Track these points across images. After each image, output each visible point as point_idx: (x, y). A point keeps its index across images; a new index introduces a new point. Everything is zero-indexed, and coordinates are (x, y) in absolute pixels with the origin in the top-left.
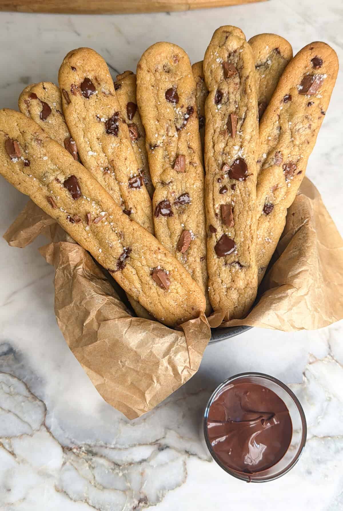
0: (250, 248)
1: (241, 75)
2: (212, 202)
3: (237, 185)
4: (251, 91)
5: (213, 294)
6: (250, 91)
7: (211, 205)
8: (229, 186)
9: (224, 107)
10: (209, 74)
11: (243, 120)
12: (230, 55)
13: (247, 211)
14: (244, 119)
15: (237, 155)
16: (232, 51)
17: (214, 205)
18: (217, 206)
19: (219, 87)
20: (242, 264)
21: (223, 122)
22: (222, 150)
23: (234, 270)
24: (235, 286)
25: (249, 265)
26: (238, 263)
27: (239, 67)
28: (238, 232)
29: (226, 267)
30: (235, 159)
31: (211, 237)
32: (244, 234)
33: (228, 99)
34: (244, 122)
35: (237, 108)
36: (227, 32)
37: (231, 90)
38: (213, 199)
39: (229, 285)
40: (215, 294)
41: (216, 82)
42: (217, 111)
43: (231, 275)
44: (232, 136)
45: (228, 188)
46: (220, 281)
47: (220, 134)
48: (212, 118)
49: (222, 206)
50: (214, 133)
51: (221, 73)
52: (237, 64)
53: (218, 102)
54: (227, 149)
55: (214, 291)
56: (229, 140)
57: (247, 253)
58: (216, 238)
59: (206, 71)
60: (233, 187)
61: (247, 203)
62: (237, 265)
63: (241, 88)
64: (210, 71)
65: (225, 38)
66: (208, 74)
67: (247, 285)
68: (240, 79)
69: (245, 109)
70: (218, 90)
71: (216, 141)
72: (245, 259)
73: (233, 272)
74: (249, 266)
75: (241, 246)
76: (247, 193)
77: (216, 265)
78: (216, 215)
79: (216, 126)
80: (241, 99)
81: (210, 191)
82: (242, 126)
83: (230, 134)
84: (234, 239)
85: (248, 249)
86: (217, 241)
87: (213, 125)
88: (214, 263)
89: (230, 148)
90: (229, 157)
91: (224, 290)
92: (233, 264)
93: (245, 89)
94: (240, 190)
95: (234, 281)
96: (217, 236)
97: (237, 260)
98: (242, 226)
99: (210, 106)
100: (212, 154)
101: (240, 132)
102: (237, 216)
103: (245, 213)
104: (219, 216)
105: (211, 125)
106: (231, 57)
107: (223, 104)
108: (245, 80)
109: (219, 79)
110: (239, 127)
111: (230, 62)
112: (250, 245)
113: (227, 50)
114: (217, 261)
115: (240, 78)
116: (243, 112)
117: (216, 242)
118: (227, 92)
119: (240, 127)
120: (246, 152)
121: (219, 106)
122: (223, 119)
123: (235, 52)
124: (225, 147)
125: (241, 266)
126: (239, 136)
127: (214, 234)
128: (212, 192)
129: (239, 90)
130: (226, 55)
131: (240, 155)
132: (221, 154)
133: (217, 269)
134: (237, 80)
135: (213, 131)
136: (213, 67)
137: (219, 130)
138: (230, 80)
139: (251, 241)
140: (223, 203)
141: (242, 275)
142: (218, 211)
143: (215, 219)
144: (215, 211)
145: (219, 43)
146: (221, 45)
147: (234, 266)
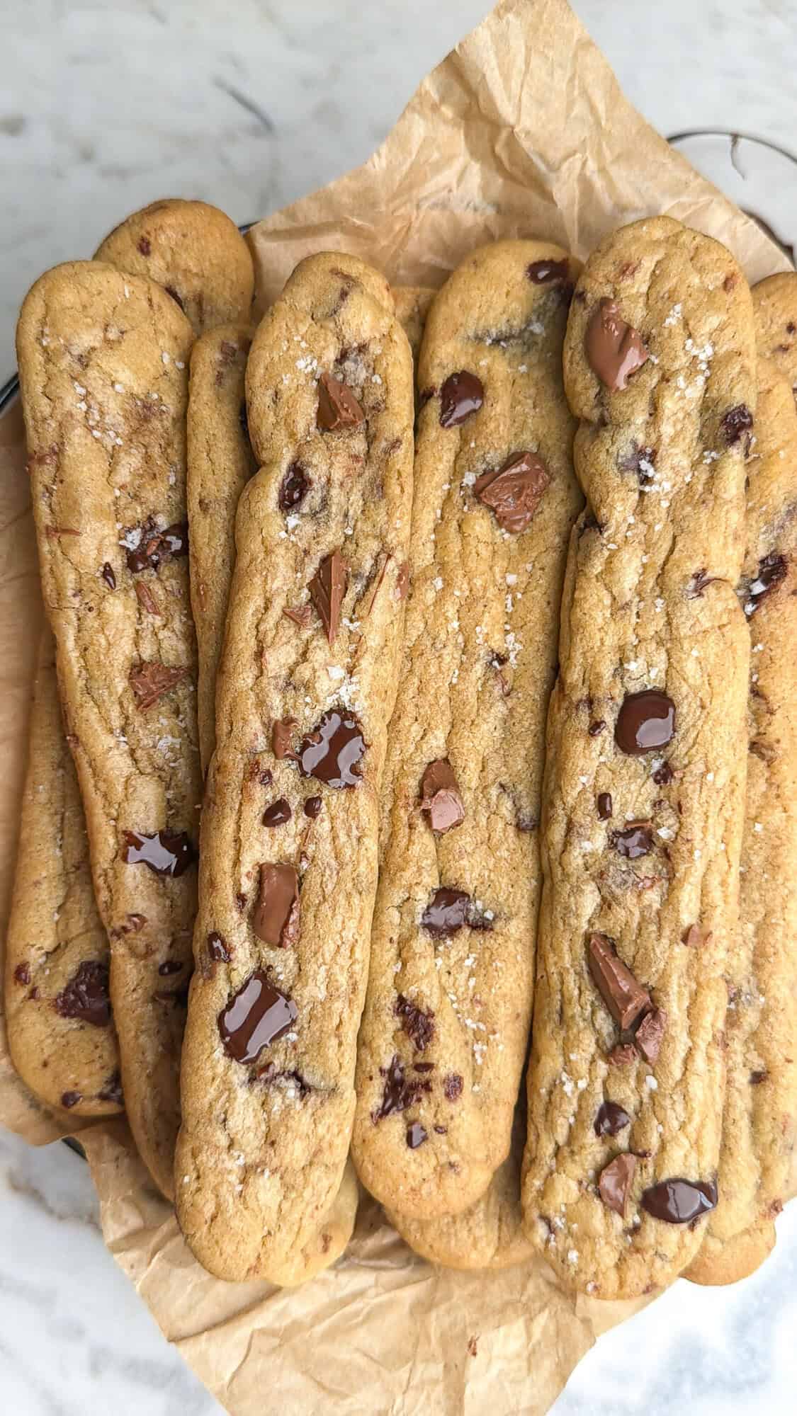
0: (344, 1029)
1: (371, 431)
2: (232, 852)
3: (324, 802)
4: (402, 491)
5: (194, 1186)
6: (397, 491)
7: (227, 864)
8: (295, 802)
9: (309, 528)
10: (268, 401)
11: (364, 582)
12: (343, 357)
13: (349, 896)
14: (370, 580)
15: (336, 696)
16: (355, 345)
17: (237, 862)
18: (247, 866)
19: (298, 456)
20: (308, 1078)
21: (299, 575)
22: (284, 672)
23: (277, 1103)
24: (276, 1162)
25: (332, 1083)
26: (296, 1076)
27: (370, 401)
28: (311, 968)
29: (251, 1090)
30: (327, 709)
31: (212, 976)
32: (329, 976)
33: (325, 503)
34: (367, 587)
35: (347, 537)
36: (347, 277)
37: (337, 475)
38: (237, 840)
39: (255, 1157)
40: (199, 1190)
41: (292, 435)
42: (283, 534)
43: (268, 1121)
44: (325, 631)
45: (293, 808)
46: (224, 1142)
47: (285, 614)
48: (262, 556)
49: (262, 873)
50: (266, 609)
51: (307, 408)
52: (363, 389)
53: (288, 503)
54: (305, 672)
55: (198, 1177)
56: (315, 643)
57: (334, 1042)
58: (229, 980)
59: (259, 391)
60: (311, 807)
61: (349, 868)
62: (292, 1083)
63: (368, 474)
64: (271, 392)
65: (337, 295)
66: (261, 400)
67: (315, 1155)
68: (370, 444)
69: (375, 546)
70: (294, 464)
71: (269, 639)
72: (324, 1064)
73: (275, 1108)
74: (333, 1091)
75: (312, 1017)
76: (355, 833)
77: (217, 1082)
78: (241, 898)
79: (275, 587)
80: (363, 511)
81: (228, 810)
82: (359, 600)
83: (319, 624)
84: (291, 988)
85: (338, 1027)
86: (229, 995)
87: (265, 581)
88: (210, 1074)
89: (314, 671)
90: (308, 699)
91: (234, 1178)
92: (278, 1081)
93: (383, 480)
94: (332, 819)
95: (273, 1143)
96: (234, 974)
97: (291, 1066)
98: (326, 947)
99: (262, 514)
100: (250, 681)
101: (351, 621)
102: (312, 909)
103: (342, 899)
104: (249, 904)
105: (258, 580)
106: (349, 365)
107: (303, 516)
108: (387, 452)
109: (301, 427)
110: (349, 600)
111: (340, 377)
112: (345, 1015)
113: (340, 337)
114: (220, 1069)
115: (371, 439)
116: (368, 557)
117: (226, 996)
118: (324, 480)
119: (351, 604)
120: (366, 690)
121: (293, 521)
122: (298, 567)
123: (362, 348)
124: (297, 664)
125: (304, 1089)
126: (346, 634)
127: (221, 969)
128: (234, 816)
129: (362, 480)
130: (331, 354)
131: (346, 699)
132: (281, 683)
133: (217, 1099)
134: (359, 445)
135: (260, 602)
136: (286, 382)
137: (283, 603)
138: (336, 441)
139: (350, 1001)
140: (270, 857)
141: (302, 1119)
142: (248, 886)
143: (235, 915)
144: (237, 884)
145: (314, 306)
146: (319, 314)
147: (279, 1089)
